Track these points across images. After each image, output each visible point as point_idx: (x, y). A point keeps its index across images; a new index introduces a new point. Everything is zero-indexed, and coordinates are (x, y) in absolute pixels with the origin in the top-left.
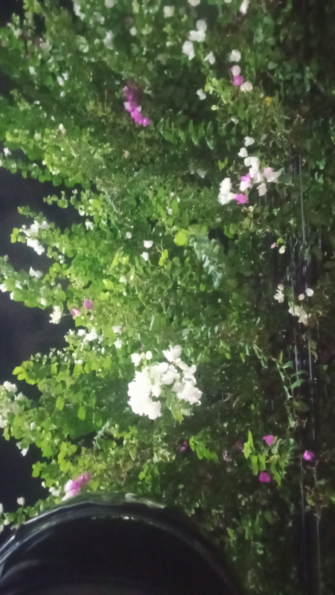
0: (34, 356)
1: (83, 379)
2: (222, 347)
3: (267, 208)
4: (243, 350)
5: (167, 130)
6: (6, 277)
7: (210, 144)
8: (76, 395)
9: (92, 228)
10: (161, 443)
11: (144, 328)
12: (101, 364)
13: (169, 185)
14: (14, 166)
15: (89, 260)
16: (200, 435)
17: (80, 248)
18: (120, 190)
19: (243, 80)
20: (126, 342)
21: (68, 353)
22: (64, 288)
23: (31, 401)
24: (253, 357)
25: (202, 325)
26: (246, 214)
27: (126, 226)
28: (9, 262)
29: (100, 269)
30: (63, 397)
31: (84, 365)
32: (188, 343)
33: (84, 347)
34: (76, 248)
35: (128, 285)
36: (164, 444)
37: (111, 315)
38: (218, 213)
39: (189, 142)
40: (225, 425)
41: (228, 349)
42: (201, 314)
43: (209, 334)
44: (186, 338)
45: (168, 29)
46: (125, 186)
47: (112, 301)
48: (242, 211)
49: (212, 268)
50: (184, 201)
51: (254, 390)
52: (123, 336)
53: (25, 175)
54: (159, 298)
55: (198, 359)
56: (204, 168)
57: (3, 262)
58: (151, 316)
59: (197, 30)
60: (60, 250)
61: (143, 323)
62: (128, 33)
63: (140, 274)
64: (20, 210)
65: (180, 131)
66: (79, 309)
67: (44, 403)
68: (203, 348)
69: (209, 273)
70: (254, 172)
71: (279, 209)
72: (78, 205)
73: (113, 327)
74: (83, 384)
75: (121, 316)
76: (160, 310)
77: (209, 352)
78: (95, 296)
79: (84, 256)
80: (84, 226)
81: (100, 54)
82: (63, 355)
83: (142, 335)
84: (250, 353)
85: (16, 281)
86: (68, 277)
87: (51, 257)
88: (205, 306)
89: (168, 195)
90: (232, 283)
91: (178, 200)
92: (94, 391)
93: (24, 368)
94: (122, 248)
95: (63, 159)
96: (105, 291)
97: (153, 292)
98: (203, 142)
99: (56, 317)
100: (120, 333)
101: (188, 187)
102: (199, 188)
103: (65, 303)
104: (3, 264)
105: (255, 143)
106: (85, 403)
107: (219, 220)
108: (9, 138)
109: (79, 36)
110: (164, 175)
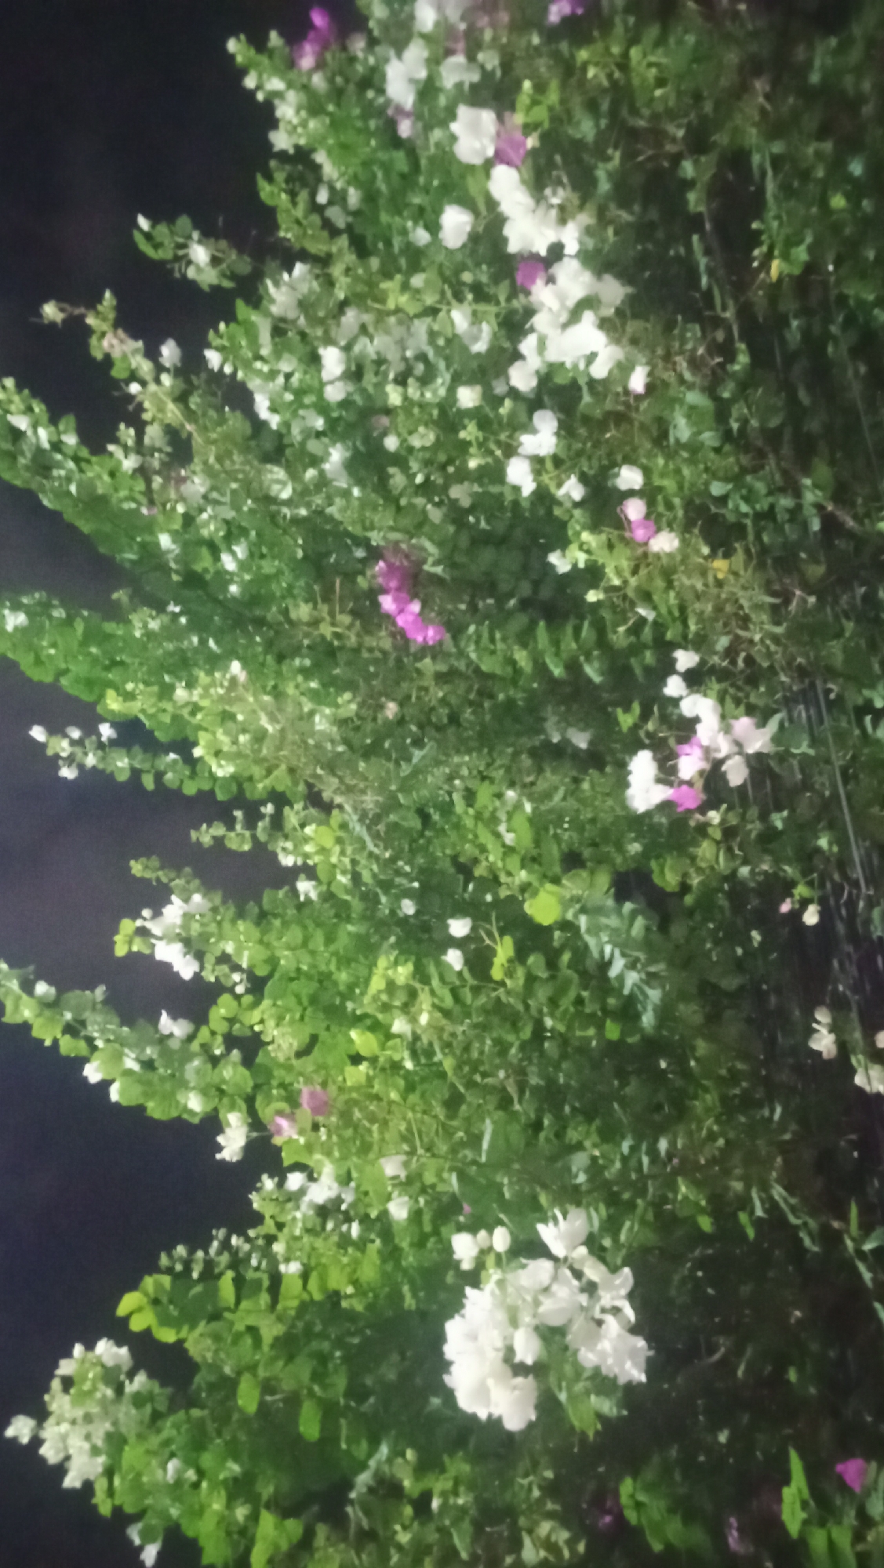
0: (170, 1256)
1: (307, 1317)
2: (686, 1198)
3: (753, 812)
4: (745, 1203)
5: (486, 649)
6: (100, 1043)
7: (593, 672)
8: (291, 1367)
9: (313, 895)
10: (540, 1501)
11: (465, 1157)
12: (355, 1271)
13: (501, 772)
14: (122, 764)
15: (309, 977)
16: (649, 1474)
17: (286, 953)
18: (380, 799)
19: (653, 528)
20: (417, 1201)
21: (260, 1242)
22: (248, 1061)
23: (169, 1390)
24: (775, 1220)
25: (623, 1138)
26: (703, 829)
27: (400, 885)
28: (106, 1002)
29: (338, 1001)
30: (255, 1375)
31: (305, 1276)
32: (589, 1192)
33: (304, 1222)
34: (278, 953)
35: (416, 1038)
36: (550, 1506)
37: (375, 1127)
38: (630, 830)
39: (541, 669)
40: (723, 1437)
41: (703, 1203)
42: (616, 1106)
43: (645, 1160)
44: (582, 1178)
45: (469, 432)
46: (393, 787)
47: (377, 1087)
48: (692, 823)
49: (632, 978)
50: (543, 808)
51: (793, 1321)
52: (411, 1183)
53: (148, 782)
54: (498, 1067)
55: (623, 1237)
56: (584, 725)
57: (94, 1004)
58: (483, 1120)
59: (534, 431)
60: (234, 958)
61: (462, 1144)
62: (380, 448)
63: (443, 1005)
64: (137, 868)
65: (516, 647)
66: (291, 1117)
67: (204, 1395)
68: (631, 1206)
69: (626, 991)
70: (708, 730)
71: (785, 813)
72: (276, 840)
73: (382, 1161)
74: (309, 1333)
75: (403, 1127)
76: (505, 1103)
77: (650, 1216)
78: (328, 1075)
79: (298, 970)
80: (295, 892)
81: (318, 500)
82: (247, 1247)
83: (462, 1177)
84: (765, 1211)
85: (127, 1051)
86: (257, 1028)
87: (213, 979)
88: (624, 1083)
89: (499, 796)
90: (691, 1012)
91: (528, 807)
92: (338, 1354)
93: (146, 1294)
94: (393, 939)
95: (242, 738)
96: (356, 1059)
97: (482, 1053)
98: (573, 667)
99: (232, 1143)
100: (403, 1175)
101: (548, 774)
102: (574, 773)
103: (250, 1101)
104: (94, 1009)
105: (703, 662)
106: (316, 1388)
107: (635, 848)
108: (113, 703)
109: (269, 466)
110: (486, 750)
